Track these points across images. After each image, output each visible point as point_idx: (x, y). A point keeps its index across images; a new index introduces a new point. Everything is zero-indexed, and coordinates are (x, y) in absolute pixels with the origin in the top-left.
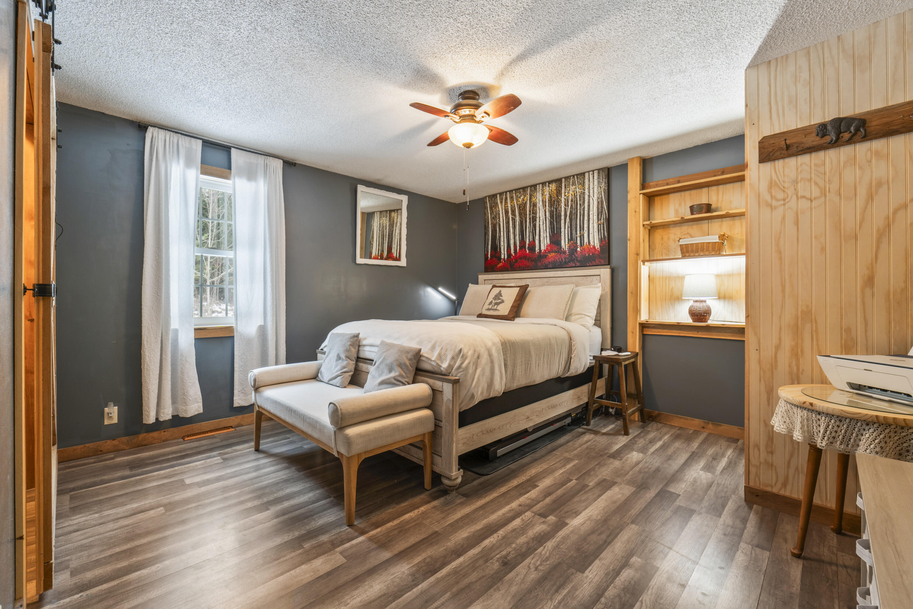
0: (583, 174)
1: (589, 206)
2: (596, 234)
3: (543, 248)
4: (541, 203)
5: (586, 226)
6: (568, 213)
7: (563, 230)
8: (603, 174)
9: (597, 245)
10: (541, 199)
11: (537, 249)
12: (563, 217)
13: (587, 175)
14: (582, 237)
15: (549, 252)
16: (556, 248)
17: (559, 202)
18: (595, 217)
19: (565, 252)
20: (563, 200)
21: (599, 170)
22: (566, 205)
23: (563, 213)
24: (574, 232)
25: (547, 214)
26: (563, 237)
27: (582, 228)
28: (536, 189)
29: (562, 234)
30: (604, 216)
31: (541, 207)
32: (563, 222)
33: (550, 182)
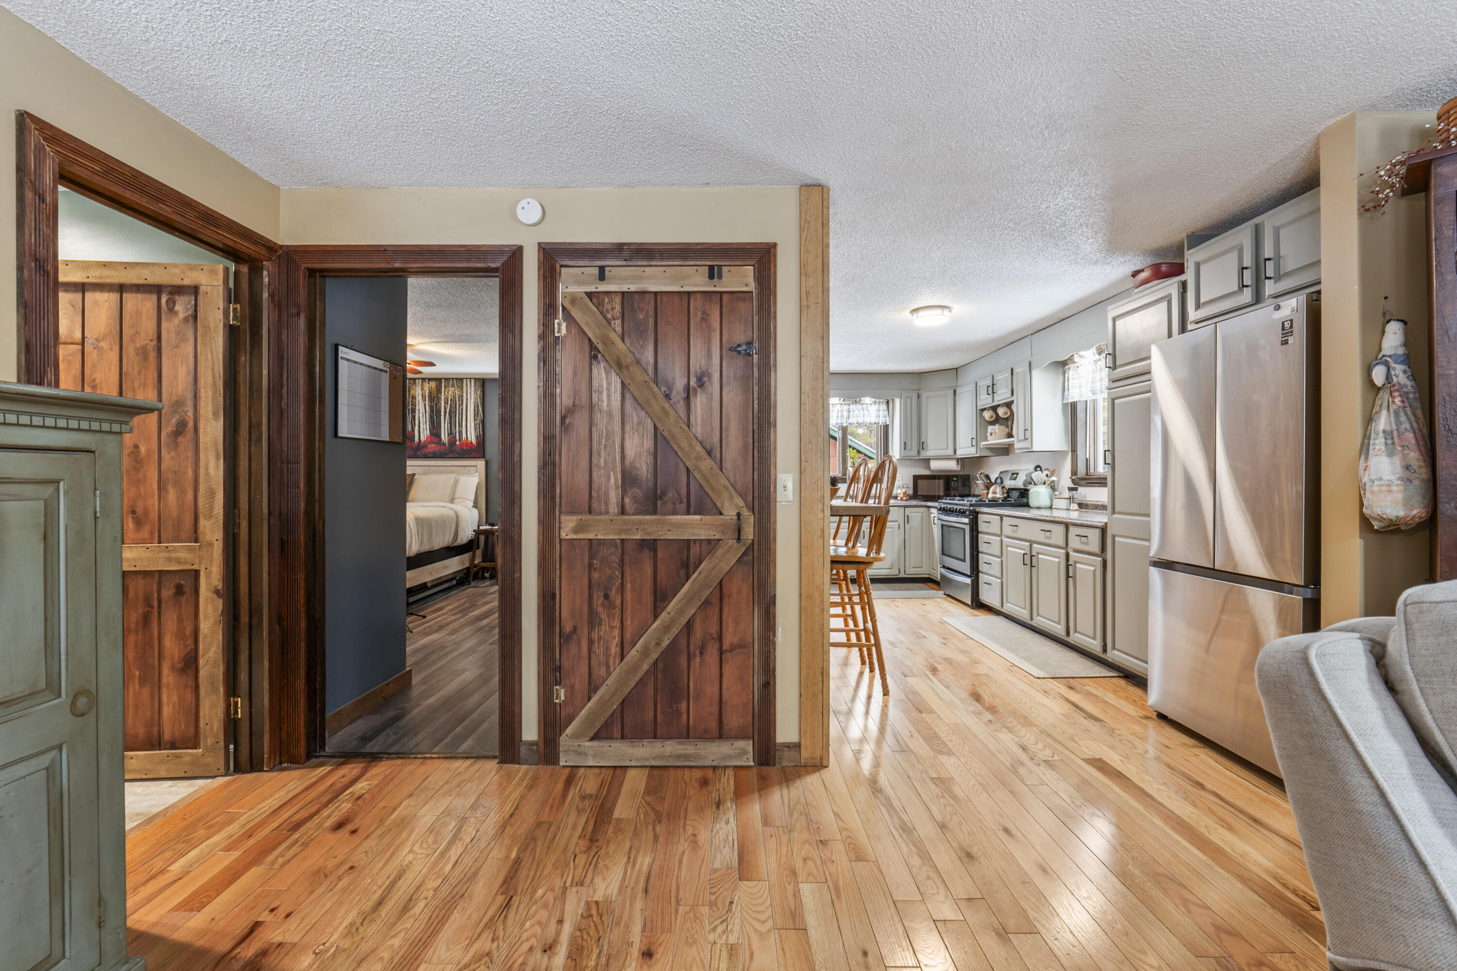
0: (462, 379)
1: (467, 407)
2: (473, 431)
3: (422, 438)
4: (420, 397)
5: (464, 424)
6: (448, 410)
7: (442, 424)
8: (479, 384)
9: (474, 441)
10: (420, 393)
11: (416, 439)
12: (443, 413)
13: (465, 381)
14: (460, 432)
15: (430, 443)
16: (436, 440)
17: (439, 399)
18: (472, 418)
19: (444, 444)
20: (443, 398)
21: (475, 379)
22: (446, 403)
23: (443, 410)
24: (453, 427)
25: (427, 408)
26: (443, 431)
27: (461, 425)
28: (415, 383)
29: (442, 428)
30: (479, 418)
31: (421, 401)
32: (442, 417)
33: (430, 380)
